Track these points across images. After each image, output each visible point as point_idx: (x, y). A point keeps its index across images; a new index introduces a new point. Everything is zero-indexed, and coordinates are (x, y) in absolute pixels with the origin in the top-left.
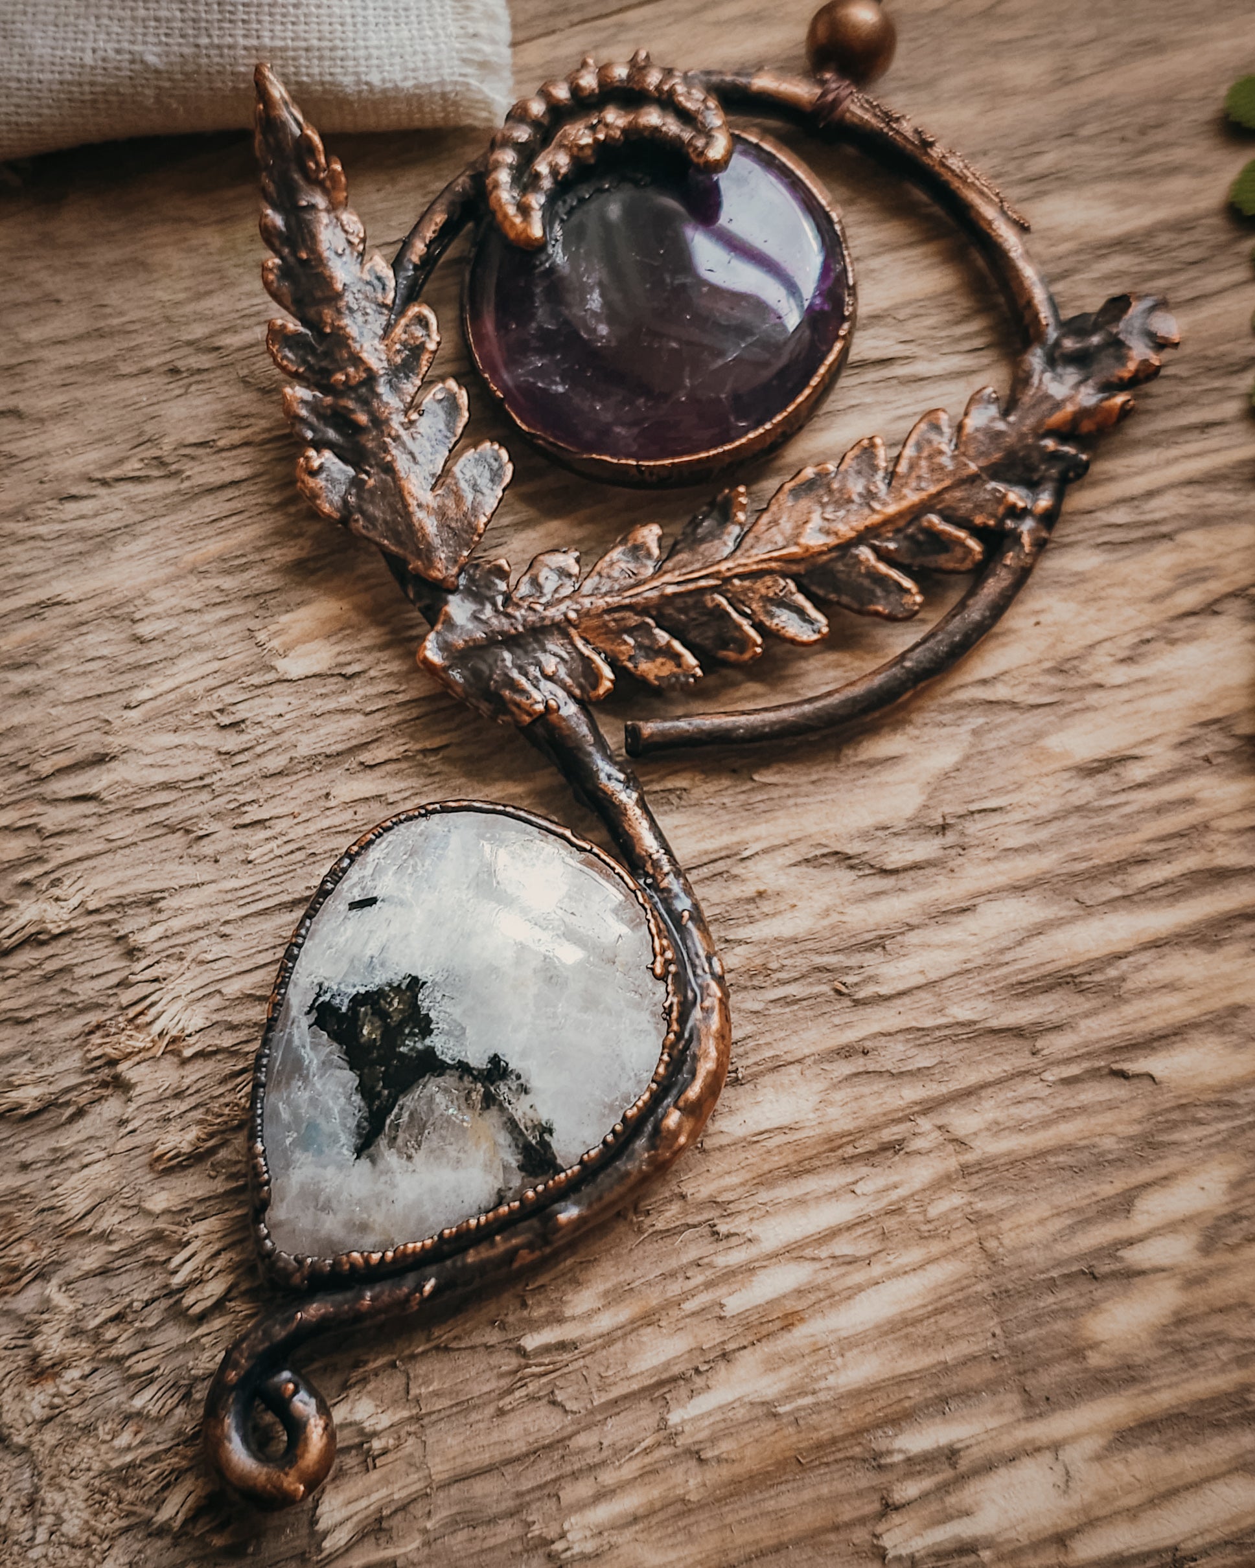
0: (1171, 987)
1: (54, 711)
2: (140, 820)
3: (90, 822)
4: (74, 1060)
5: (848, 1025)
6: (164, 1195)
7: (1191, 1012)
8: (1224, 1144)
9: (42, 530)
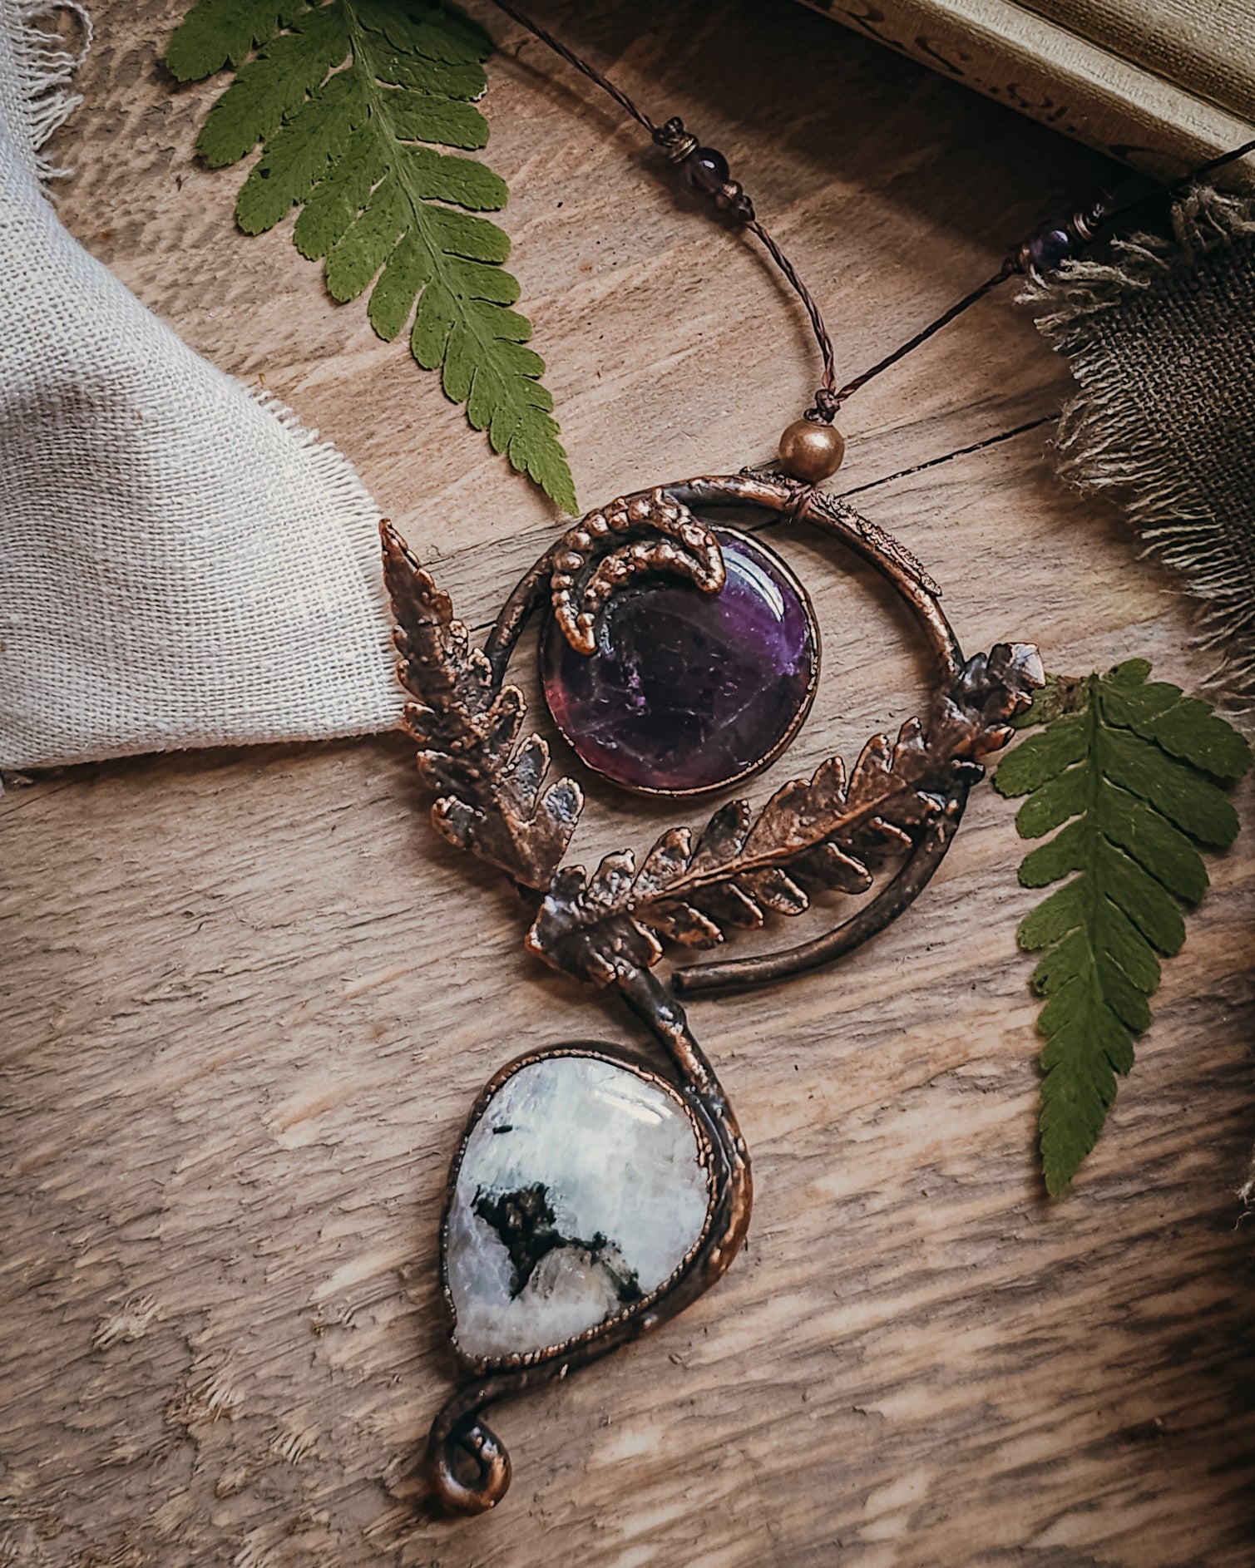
0: (895, 1353)
1: (122, 1178)
2: (189, 1254)
3: (155, 1256)
4: (157, 1425)
5: (681, 1386)
6: (226, 1514)
7: (907, 1370)
8: (927, 1458)
9: (101, 1041)
